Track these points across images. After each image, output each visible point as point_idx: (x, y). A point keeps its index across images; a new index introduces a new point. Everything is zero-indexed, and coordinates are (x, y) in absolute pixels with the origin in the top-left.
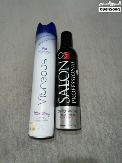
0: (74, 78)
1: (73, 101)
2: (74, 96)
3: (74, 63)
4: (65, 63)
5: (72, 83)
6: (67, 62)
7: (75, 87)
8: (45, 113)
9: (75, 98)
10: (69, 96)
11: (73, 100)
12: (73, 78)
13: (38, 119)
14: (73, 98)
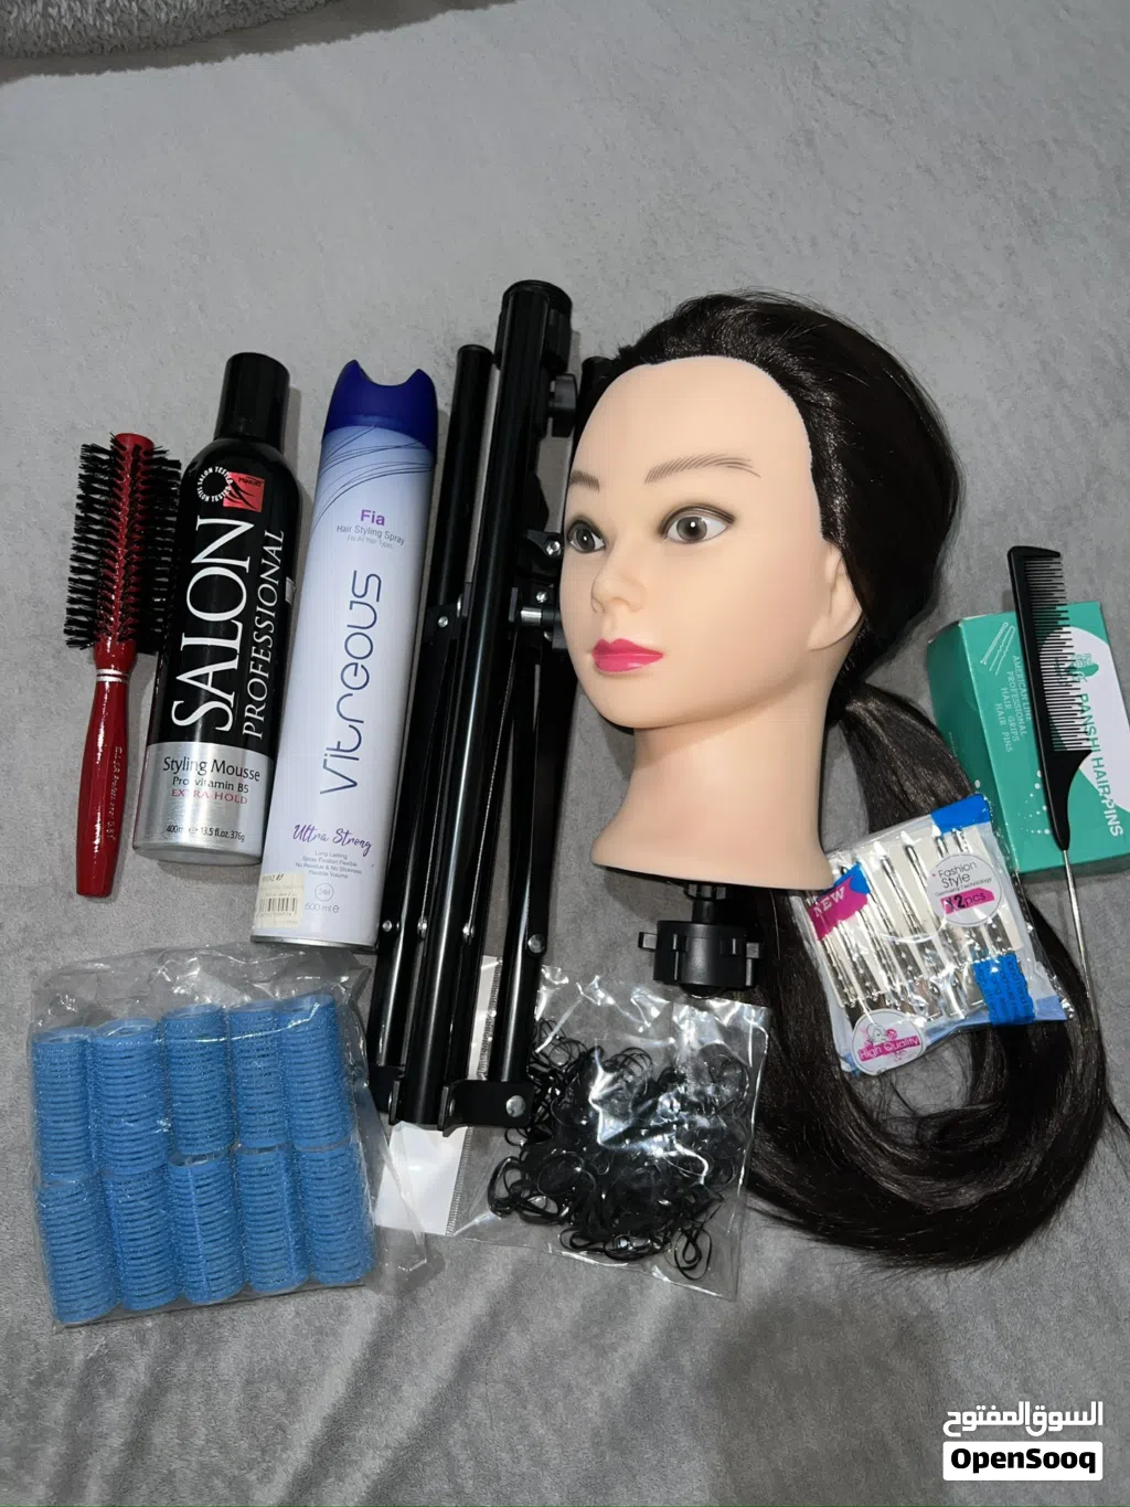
0: (269, 618)
1: (248, 728)
2: (258, 704)
3: (281, 540)
4: (233, 527)
5: (258, 637)
6: (245, 526)
7: (268, 660)
8: (349, 837)
9: (259, 714)
10: (231, 698)
11: (249, 719)
12: (263, 617)
13: (314, 860)
14: (250, 710)
